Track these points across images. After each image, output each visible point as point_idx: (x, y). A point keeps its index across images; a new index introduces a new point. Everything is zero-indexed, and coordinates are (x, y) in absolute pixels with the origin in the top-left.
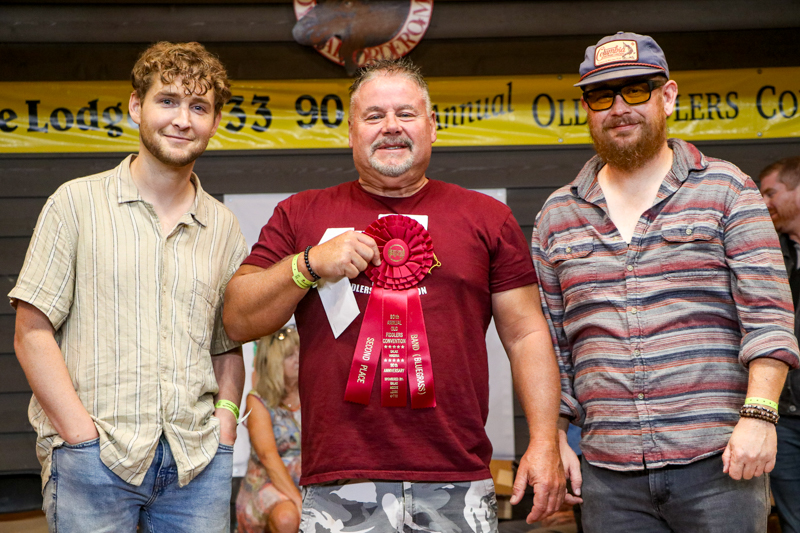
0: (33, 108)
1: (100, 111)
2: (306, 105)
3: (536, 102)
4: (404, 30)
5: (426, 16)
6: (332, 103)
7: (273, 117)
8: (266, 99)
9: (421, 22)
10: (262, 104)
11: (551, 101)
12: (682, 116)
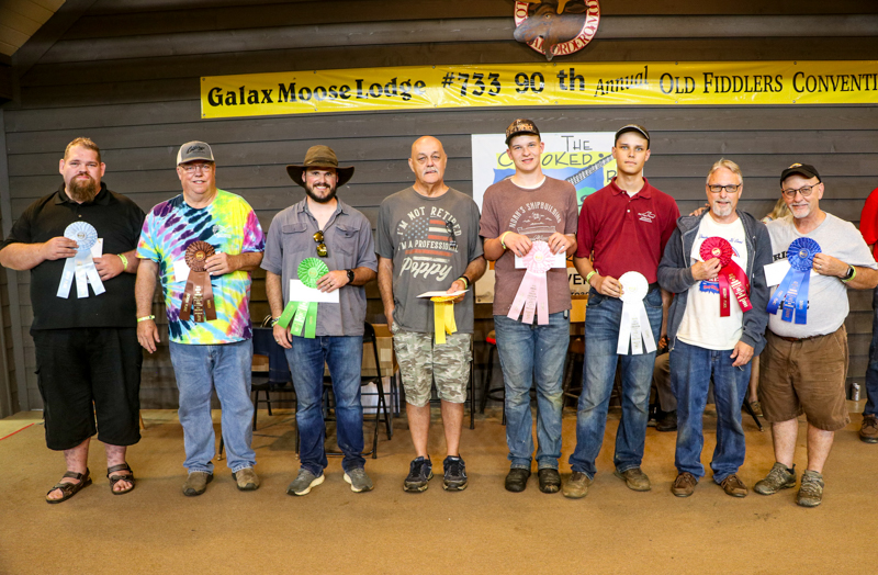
0: (359, 84)
1: (398, 85)
2: (521, 79)
3: (662, 78)
4: (582, 33)
5: (595, 24)
6: (537, 77)
7: (502, 87)
8: (498, 75)
9: (592, 28)
10: (495, 78)
11: (671, 78)
12: (749, 89)
